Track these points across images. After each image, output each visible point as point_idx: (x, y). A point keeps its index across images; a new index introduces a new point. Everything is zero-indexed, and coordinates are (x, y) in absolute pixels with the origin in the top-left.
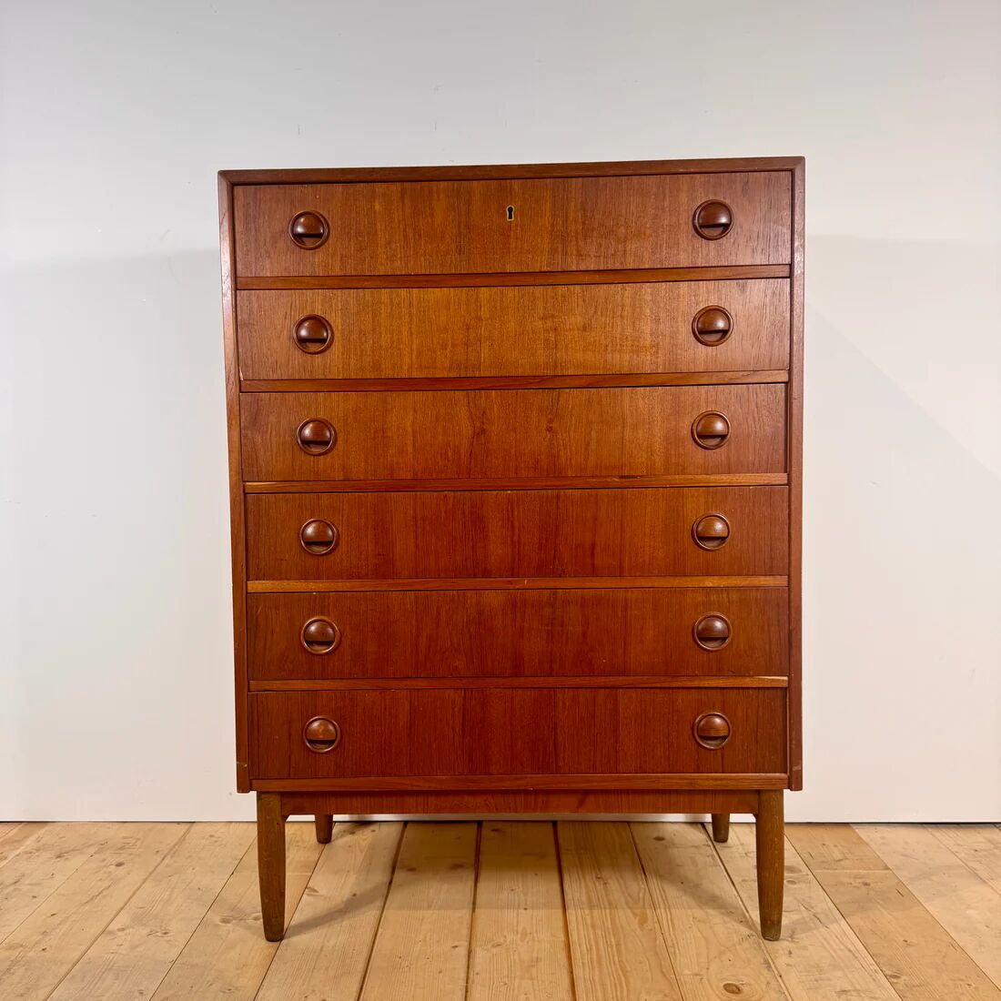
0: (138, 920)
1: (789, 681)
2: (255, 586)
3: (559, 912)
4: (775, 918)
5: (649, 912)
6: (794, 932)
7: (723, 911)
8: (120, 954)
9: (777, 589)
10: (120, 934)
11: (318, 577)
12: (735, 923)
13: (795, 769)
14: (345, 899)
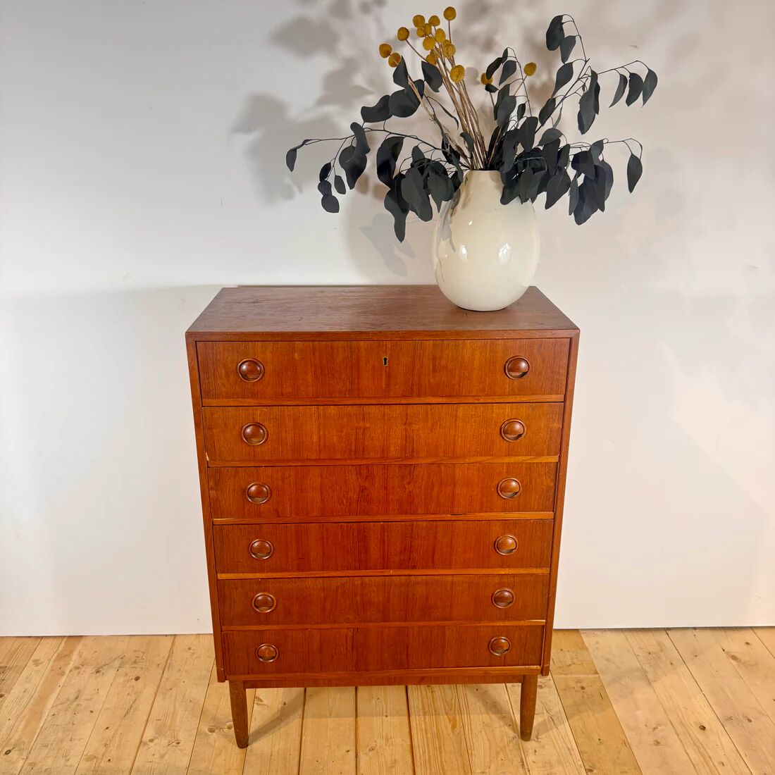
0: (160, 732)
1: (546, 623)
2: (221, 576)
3: (406, 718)
4: (529, 731)
5: (457, 717)
6: (538, 733)
7: (500, 715)
8: (155, 763)
9: (543, 575)
10: (151, 744)
11: (262, 571)
12: (506, 727)
13: (546, 665)
14: (280, 708)
